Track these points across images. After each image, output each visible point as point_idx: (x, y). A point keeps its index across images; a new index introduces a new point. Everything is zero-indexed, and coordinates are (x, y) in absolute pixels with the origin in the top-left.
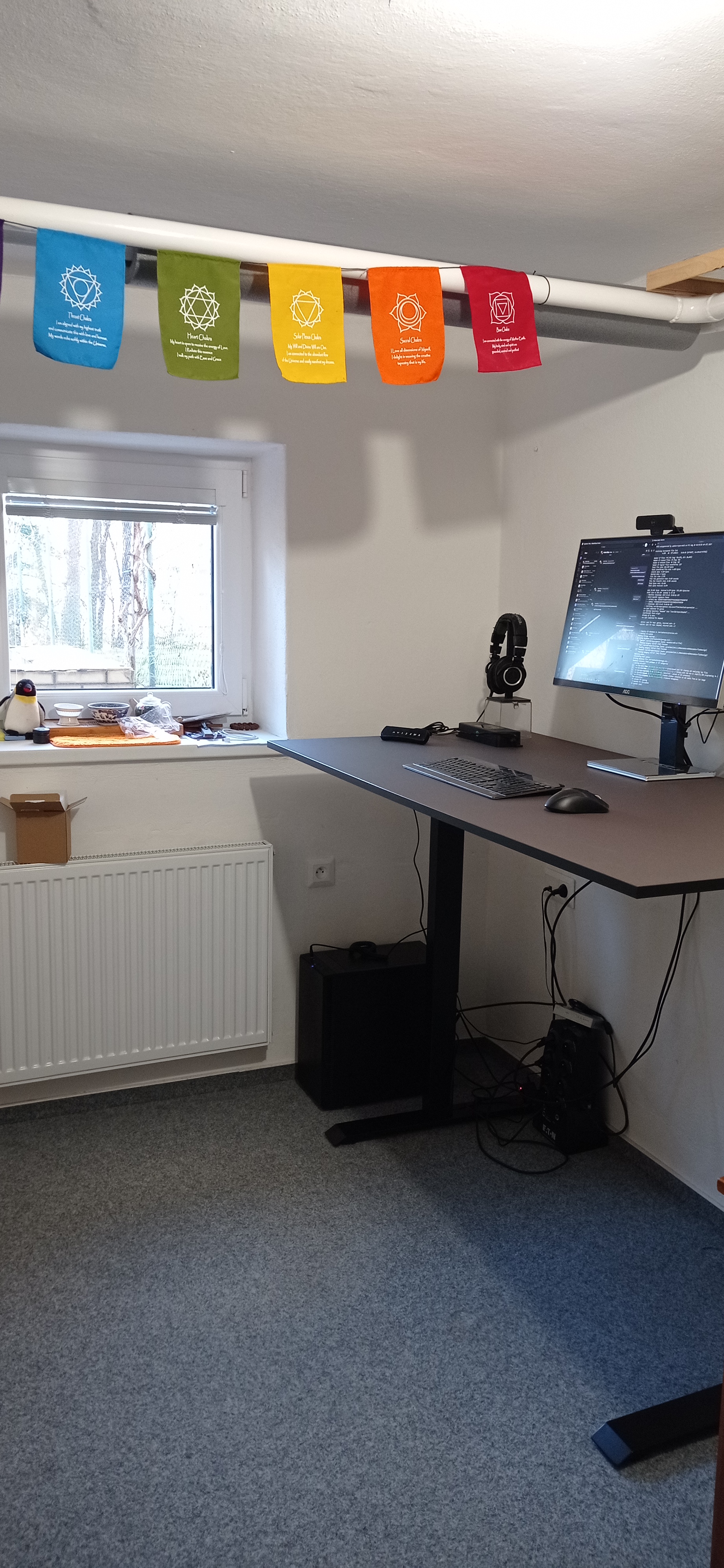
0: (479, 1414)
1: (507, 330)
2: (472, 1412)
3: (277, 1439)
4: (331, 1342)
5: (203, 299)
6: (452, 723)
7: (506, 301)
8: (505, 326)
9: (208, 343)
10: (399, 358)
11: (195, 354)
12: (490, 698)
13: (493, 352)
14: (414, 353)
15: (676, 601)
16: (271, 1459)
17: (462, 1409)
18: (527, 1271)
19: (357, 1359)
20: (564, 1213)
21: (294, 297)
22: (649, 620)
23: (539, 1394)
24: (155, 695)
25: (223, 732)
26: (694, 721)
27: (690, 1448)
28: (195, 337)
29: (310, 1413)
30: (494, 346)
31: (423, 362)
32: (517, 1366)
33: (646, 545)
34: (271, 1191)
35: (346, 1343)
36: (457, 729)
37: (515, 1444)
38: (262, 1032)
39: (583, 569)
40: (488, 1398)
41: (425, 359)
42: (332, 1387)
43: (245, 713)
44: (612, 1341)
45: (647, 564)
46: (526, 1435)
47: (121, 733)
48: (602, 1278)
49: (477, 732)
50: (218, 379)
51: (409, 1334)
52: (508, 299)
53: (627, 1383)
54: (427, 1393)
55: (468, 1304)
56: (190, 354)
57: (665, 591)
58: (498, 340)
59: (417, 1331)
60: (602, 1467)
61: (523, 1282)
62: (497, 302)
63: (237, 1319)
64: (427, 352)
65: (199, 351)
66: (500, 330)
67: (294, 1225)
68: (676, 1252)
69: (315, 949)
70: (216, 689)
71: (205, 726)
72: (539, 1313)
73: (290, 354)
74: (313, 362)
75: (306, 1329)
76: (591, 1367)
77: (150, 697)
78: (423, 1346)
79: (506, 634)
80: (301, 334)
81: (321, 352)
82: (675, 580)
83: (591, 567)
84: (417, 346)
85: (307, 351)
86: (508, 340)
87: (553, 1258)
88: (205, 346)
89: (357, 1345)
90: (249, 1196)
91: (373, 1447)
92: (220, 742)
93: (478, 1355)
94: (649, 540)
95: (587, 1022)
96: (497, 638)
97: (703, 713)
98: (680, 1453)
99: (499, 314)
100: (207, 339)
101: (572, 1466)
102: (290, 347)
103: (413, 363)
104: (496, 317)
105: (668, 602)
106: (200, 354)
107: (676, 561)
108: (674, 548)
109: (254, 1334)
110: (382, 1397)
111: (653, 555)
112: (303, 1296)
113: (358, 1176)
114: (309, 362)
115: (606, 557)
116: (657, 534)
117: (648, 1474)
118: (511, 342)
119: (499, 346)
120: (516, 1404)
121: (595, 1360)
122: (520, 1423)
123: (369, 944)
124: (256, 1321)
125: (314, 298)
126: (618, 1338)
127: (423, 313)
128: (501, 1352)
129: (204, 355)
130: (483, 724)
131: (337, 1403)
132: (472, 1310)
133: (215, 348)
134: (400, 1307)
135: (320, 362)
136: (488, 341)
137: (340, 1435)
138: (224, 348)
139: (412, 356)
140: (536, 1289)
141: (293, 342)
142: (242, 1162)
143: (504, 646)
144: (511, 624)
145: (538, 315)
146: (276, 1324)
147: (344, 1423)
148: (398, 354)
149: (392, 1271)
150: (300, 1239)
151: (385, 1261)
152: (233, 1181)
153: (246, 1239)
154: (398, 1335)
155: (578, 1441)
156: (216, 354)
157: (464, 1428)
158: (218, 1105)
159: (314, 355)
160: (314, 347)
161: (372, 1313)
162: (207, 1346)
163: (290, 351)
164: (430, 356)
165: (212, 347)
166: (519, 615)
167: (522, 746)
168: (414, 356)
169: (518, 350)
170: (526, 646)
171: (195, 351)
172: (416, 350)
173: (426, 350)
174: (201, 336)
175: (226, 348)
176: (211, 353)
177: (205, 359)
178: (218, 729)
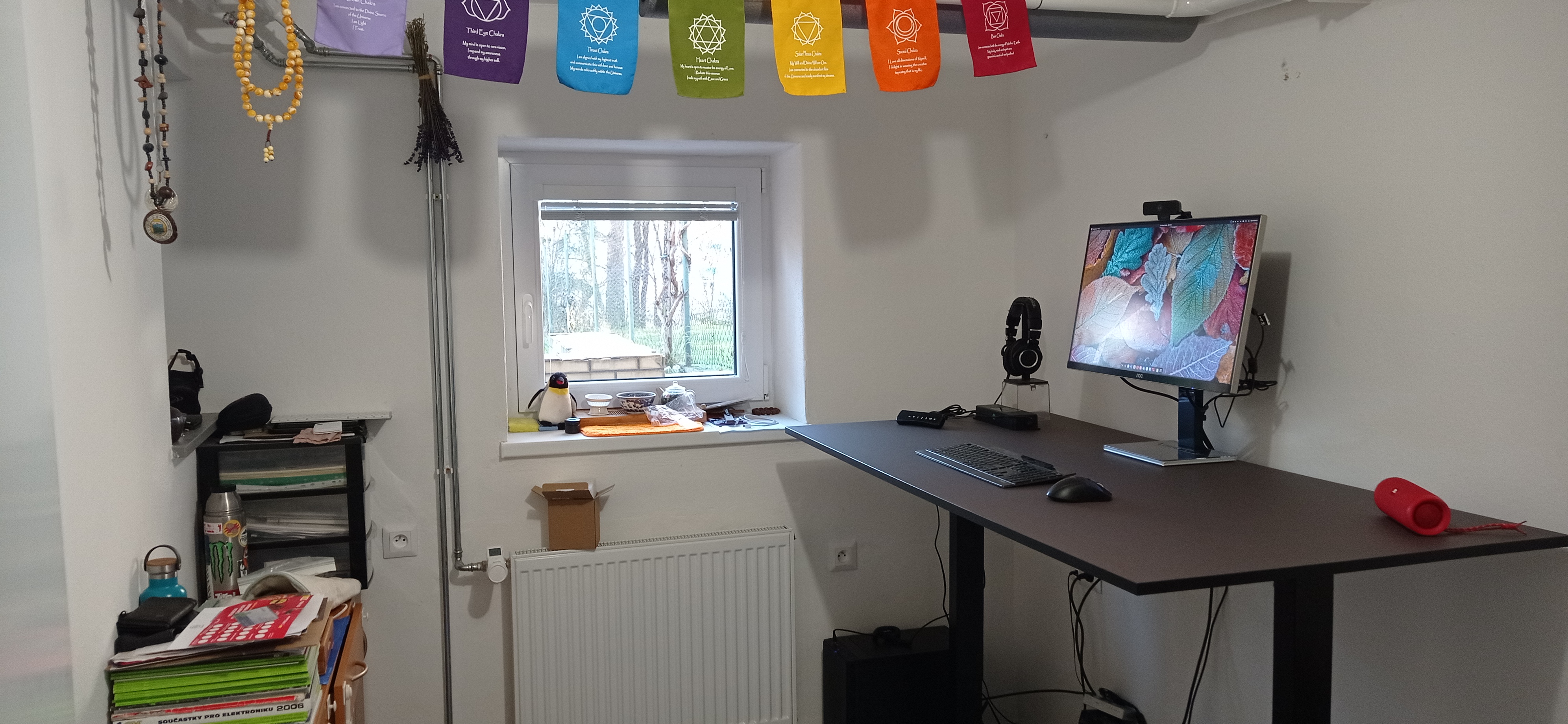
1: (1001, 36)
5: (711, 26)
6: (969, 406)
7: (1000, 9)
8: (1000, 32)
9: (715, 65)
10: (896, 67)
11: (704, 76)
12: (1007, 380)
13: (988, 57)
14: (911, 63)
24: (680, 383)
25: (744, 417)
26: (1211, 405)
28: (703, 61)
30: (989, 52)
31: (920, 70)
36: (974, 412)
38: (787, 717)
41: (921, 67)
43: (766, 398)
47: (647, 422)
49: (994, 415)
50: (725, 97)
52: (1001, 7)
56: (699, 76)
58: (993, 46)
62: (991, 10)
64: (924, 61)
65: (707, 73)
66: (995, 37)
69: (837, 634)
70: (738, 376)
71: (727, 412)
73: (792, 70)
74: (814, 76)
77: (675, 385)
79: (1021, 317)
80: (802, 52)
81: (822, 67)
84: (913, 55)
85: (808, 67)
86: (1003, 45)
88: (713, 68)
92: (741, 428)
94: (1156, 226)
95: (1119, 712)
96: (1012, 321)
99: (993, 21)
100: (714, 61)
102: (792, 64)
103: (910, 71)
104: (991, 25)
106: (708, 76)
114: (811, 76)
116: (1164, 219)
118: (1005, 47)
119: (994, 51)
123: (893, 629)
125: (814, 19)
127: (918, 25)
129: (712, 77)
130: (1001, 407)
133: (722, 69)
135: (821, 76)
136: (983, 47)
138: (730, 69)
139: (909, 66)
141: (794, 59)
143: (1019, 328)
144: (1025, 307)
145: (1033, 19)
148: (895, 64)
156: (723, 75)
159: (815, 70)
160: (815, 62)
163: (792, 67)
164: (926, 64)
165: (719, 68)
166: (1033, 299)
167: (1039, 429)
168: (911, 66)
169: (1013, 54)
170: (1041, 329)
171: (704, 73)
172: (913, 60)
173: (923, 59)
174: (709, 59)
175: (733, 69)
176: (719, 74)
177: (714, 79)
178: (740, 415)
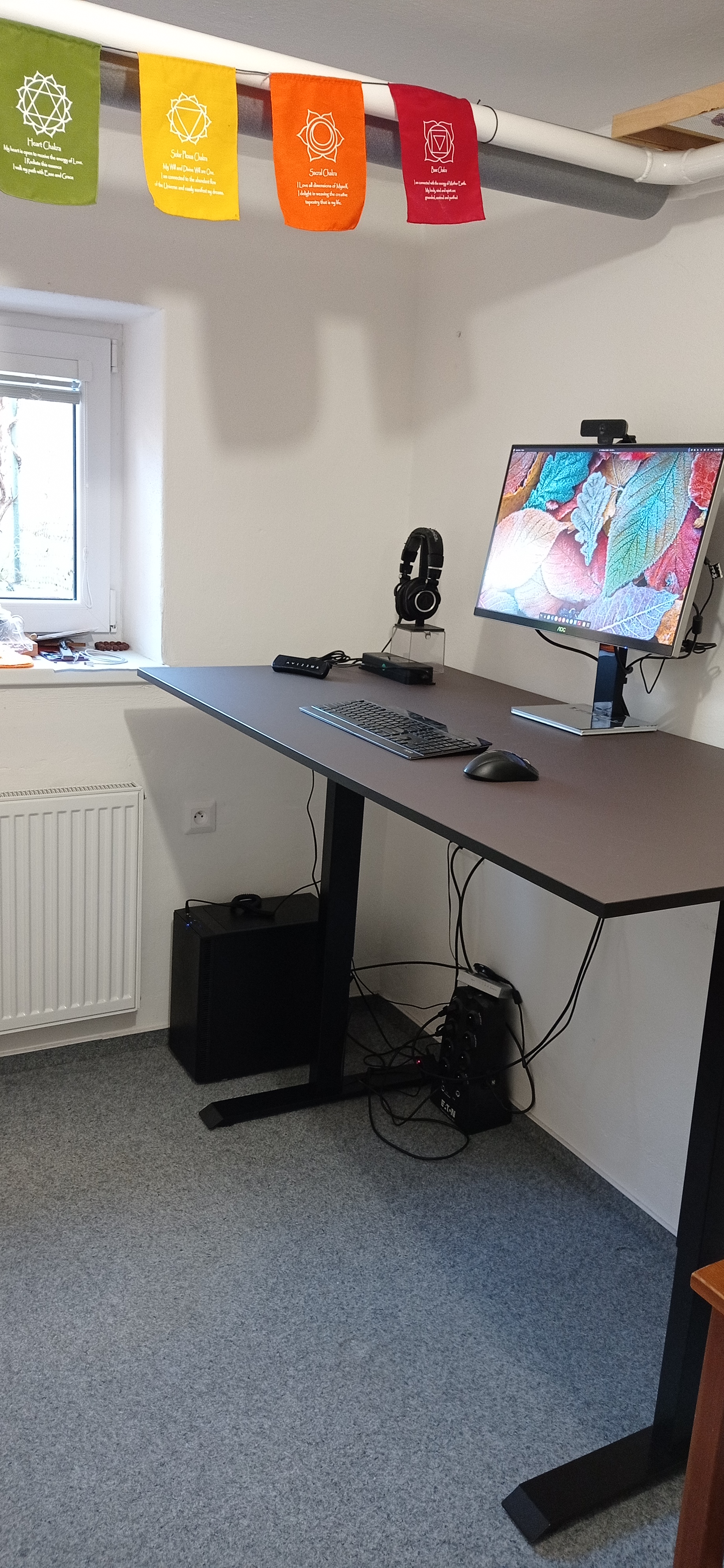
0: (372, 1475)
1: (443, 171)
2: (365, 1473)
3: (133, 1521)
4: (200, 1387)
5: (50, 94)
6: (355, 652)
7: (444, 133)
8: (443, 165)
9: (55, 154)
10: (307, 194)
11: (38, 168)
12: (399, 625)
13: (426, 198)
14: (328, 190)
16: (125, 1550)
17: (352, 1469)
18: (425, 1285)
19: (231, 1407)
20: (465, 1208)
21: (172, 101)
23: (441, 1446)
25: (86, 652)
26: (636, 666)
27: (613, 1511)
28: (38, 145)
29: (174, 1483)
30: (427, 191)
31: (338, 203)
32: (416, 1410)
34: (135, 1188)
35: (217, 1386)
36: (360, 660)
37: (414, 1514)
38: (128, 997)
40: (383, 1454)
41: (340, 199)
42: (201, 1445)
43: (113, 630)
44: (522, 1373)
46: (427, 1502)
48: (508, 1290)
49: (384, 665)
50: (69, 204)
51: (291, 1372)
52: (447, 131)
53: (540, 1427)
54: (312, 1449)
55: (359, 1330)
56: (31, 167)
58: (432, 183)
59: (301, 1367)
60: (515, 1542)
61: (422, 1299)
62: (434, 133)
63: (90, 1359)
64: (344, 191)
65: (43, 164)
66: (435, 171)
67: (159, 1232)
68: (588, 1255)
69: (190, 904)
70: (78, 600)
71: (64, 646)
72: (440, 1338)
73: (165, 177)
74: (196, 190)
75: (171, 1370)
76: (499, 1408)
78: (308, 1386)
79: (419, 551)
80: (180, 152)
81: (207, 177)
84: (331, 181)
85: (188, 175)
86: (445, 184)
87: (453, 1266)
88: (52, 158)
89: (231, 1388)
90: (109, 1196)
91: (249, 1526)
92: (81, 665)
93: (371, 1397)
94: (595, 450)
95: (494, 990)
96: (408, 555)
97: (647, 657)
98: (601, 1519)
99: (435, 149)
100: (54, 148)
101: (480, 1543)
102: (166, 167)
103: (325, 203)
104: (432, 152)
106: (44, 168)
109: (109, 1378)
110: (259, 1457)
112: (169, 1325)
113: (236, 1167)
114: (191, 189)
116: (605, 442)
117: (567, 1550)
118: (448, 187)
119: (434, 191)
120: (415, 1459)
121: (503, 1398)
122: (420, 1486)
123: (254, 898)
124: (112, 1361)
125: (199, 105)
126: (529, 1367)
127: (340, 139)
128: (397, 1391)
129: (51, 170)
130: (389, 656)
131: (206, 1468)
132: (364, 1338)
133: (65, 161)
134: (281, 1336)
135: (205, 191)
136: (421, 183)
137: (210, 1511)
138: (78, 162)
139: (324, 194)
140: (435, 1307)
141: (170, 161)
142: (102, 1152)
143: (416, 565)
144: (425, 540)
145: (482, 157)
146: (136, 1364)
147: (215, 1494)
148: (307, 190)
149: (273, 1290)
150: (167, 1250)
151: (265, 1276)
152: (91, 1176)
153: (104, 1252)
154: (278, 1373)
155: (486, 1507)
156: (66, 169)
157: (355, 1495)
158: (77, 1079)
159: (198, 181)
160: (198, 170)
161: (249, 1346)
162: (53, 1396)
163: (165, 172)
164: (346, 195)
165: (61, 160)
166: (435, 531)
167: (434, 684)
168: (327, 194)
169: (457, 198)
170: (442, 567)
171: (38, 163)
172: (330, 186)
173: (343, 187)
174: (47, 144)
175: (80, 163)
176: (60, 168)
177: (52, 175)
178: (81, 650)
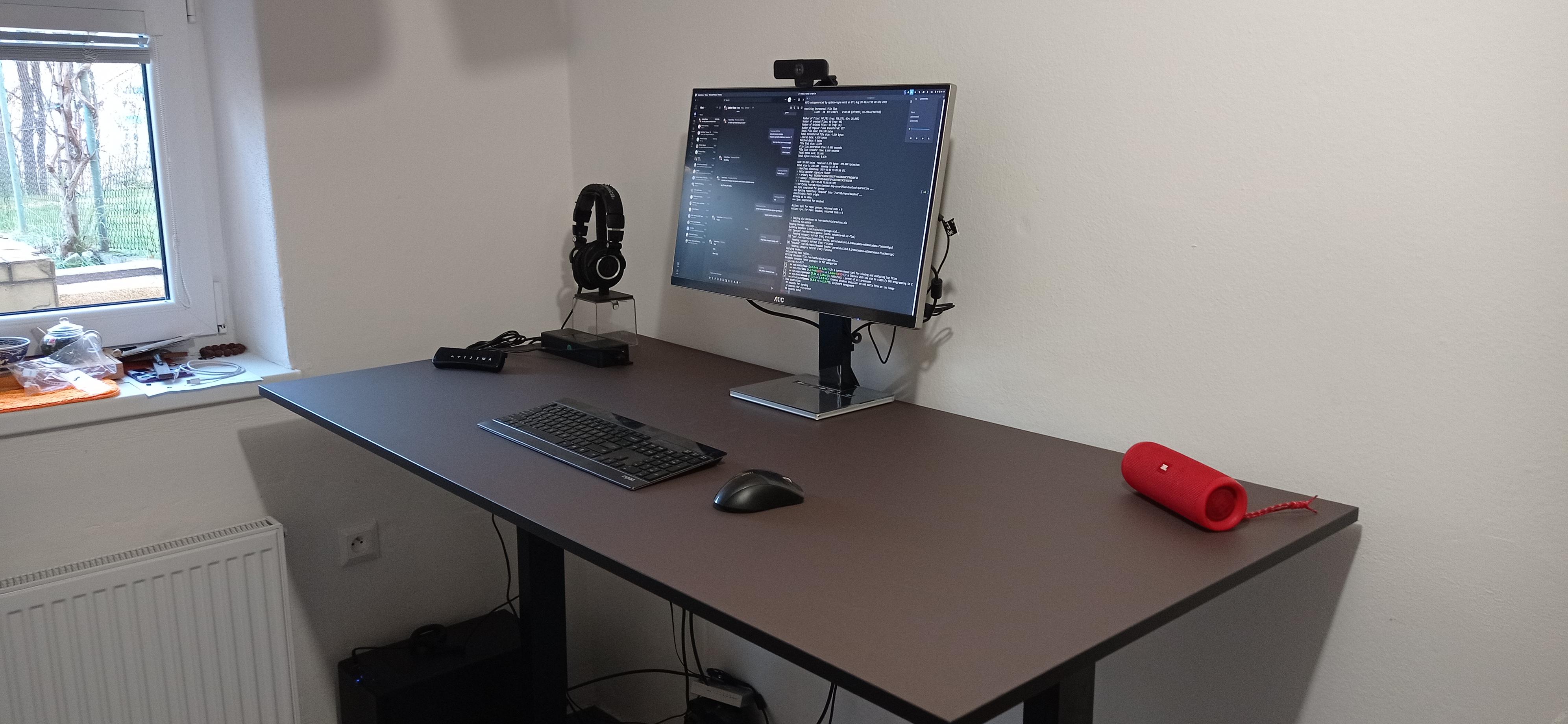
6: (530, 332)
12: (579, 296)
15: (841, 178)
22: (804, 203)
25: (189, 365)
26: (863, 333)
33: (789, 100)
36: (538, 339)
39: (700, 130)
43: (222, 330)
45: (794, 125)
49: (566, 344)
57: (824, 166)
69: (361, 650)
70: (172, 301)
71: (159, 360)
77: (65, 324)
79: (594, 209)
82: (837, 149)
83: (711, 128)
94: (794, 93)
96: (581, 215)
105: (829, 178)
107: (836, 124)
108: (832, 106)
111: (801, 114)
115: (732, 114)
116: (803, 84)
123: (438, 631)
130: (572, 332)
143: (592, 224)
144: (599, 198)
166: (609, 186)
167: (632, 363)
170: (623, 227)
178: (181, 362)
